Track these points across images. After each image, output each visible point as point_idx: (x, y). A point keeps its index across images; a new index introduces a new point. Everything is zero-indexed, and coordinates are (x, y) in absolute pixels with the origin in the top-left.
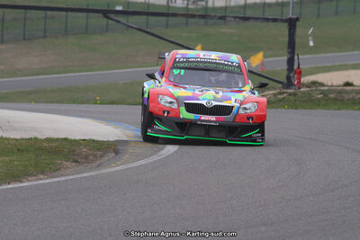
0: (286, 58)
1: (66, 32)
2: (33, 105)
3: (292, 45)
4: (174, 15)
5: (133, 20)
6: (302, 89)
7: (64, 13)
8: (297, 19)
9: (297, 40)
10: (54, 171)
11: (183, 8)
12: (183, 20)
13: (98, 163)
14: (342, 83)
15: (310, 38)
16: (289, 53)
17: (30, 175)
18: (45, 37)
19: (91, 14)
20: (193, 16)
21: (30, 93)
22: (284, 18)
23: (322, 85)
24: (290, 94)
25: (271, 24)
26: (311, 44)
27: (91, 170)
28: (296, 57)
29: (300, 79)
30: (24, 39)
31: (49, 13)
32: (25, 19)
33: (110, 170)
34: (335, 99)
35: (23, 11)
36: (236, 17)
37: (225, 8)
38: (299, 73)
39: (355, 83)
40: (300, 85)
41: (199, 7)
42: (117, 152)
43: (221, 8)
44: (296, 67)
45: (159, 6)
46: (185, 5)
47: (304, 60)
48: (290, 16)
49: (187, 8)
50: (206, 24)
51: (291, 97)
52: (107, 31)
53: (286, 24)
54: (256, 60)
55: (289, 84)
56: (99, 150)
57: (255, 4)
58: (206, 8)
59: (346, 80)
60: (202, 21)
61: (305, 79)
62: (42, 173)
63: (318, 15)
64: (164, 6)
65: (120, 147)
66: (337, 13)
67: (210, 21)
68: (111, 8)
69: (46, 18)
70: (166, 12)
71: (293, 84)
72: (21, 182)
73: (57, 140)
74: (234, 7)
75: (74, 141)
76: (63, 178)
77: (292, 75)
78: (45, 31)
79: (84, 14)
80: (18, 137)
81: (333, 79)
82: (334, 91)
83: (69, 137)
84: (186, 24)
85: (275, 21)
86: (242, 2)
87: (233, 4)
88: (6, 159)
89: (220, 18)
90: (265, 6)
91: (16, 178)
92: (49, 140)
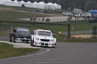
7: (21, 24)
8: (70, 25)
13: (34, 53)
14: (79, 37)
17: (21, 55)
23: (75, 38)
24: (69, 39)
26: (73, 29)
29: (70, 36)
31: (18, 23)
32: (14, 25)
33: (37, 54)
34: (78, 40)
35: (13, 23)
39: (81, 37)
40: (71, 38)
41: (48, 22)
42: (38, 51)
43: (53, 23)
47: (71, 33)
49: (46, 23)
50: (50, 26)
52: (30, 27)
54: (60, 33)
55: (68, 37)
56: (34, 50)
57: (59, 22)
58: (50, 23)
59: (80, 37)
61: (72, 36)
62: (24, 55)
64: (41, 22)
65: (38, 50)
66: (75, 24)
69: (18, 25)
72: (20, 56)
73: (26, 48)
75: (29, 48)
79: (25, 24)
80: (18, 48)
81: (77, 36)
82: (78, 39)
84: (46, 26)
85: (66, 25)
86: (57, 22)
87: (55, 22)
88: (16, 52)
89: (55, 24)
90: (61, 22)
91: (19, 55)
92: (24, 48)
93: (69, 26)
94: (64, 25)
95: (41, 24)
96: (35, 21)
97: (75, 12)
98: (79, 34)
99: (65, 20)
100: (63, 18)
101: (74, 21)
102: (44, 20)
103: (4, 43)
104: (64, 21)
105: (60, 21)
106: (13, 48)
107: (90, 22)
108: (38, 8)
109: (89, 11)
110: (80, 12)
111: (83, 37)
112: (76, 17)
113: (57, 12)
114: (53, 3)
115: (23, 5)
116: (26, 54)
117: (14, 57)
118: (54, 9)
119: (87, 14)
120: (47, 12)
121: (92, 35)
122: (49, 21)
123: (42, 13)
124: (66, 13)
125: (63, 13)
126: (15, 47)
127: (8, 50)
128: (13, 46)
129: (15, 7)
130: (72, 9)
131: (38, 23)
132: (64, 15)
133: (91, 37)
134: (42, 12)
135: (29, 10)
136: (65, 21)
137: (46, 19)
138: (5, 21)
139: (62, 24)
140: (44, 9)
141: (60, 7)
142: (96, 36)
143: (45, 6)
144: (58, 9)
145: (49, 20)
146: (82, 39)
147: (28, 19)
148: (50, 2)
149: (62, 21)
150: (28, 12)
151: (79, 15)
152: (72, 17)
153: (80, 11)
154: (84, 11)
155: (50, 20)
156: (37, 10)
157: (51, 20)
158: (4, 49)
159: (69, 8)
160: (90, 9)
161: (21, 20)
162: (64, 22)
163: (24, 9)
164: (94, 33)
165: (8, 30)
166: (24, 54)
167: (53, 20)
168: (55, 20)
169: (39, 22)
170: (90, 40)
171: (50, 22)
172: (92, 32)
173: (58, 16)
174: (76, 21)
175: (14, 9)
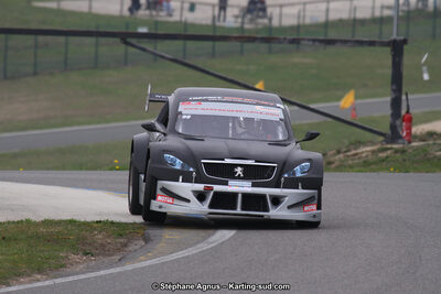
0: (389, 99)
1: (66, 66)
2: (22, 173)
3: (397, 80)
5: (164, 47)
6: (414, 144)
7: (62, 39)
8: (404, 41)
9: (405, 72)
10: (56, 269)
11: (237, 29)
12: (236, 45)
13: (119, 256)
15: (424, 68)
16: (394, 91)
18: (35, 74)
19: (102, 40)
20: (252, 39)
21: (15, 156)
22: (386, 40)
24: (396, 151)
26: (426, 77)
27: (111, 266)
28: (404, 97)
29: (409, 129)
30: (5, 77)
31: (41, 38)
32: (7, 48)
33: (138, 264)
36: (314, 40)
37: (297, 28)
38: (409, 120)
40: (411, 137)
41: (260, 27)
42: (147, 239)
43: (292, 28)
44: (403, 112)
45: (201, 26)
46: (238, 25)
47: (415, 102)
48: (394, 37)
49: (242, 28)
50: (270, 51)
51: (398, 155)
52: (126, 64)
53: (388, 49)
55: (394, 136)
57: (341, 21)
58: (270, 29)
60: (264, 46)
61: (417, 129)
62: (40, 271)
63: (434, 36)
64: (207, 26)
65: (151, 232)
67: (275, 46)
68: (131, 30)
69: (36, 46)
70: (211, 33)
71: (401, 137)
72: (8, 285)
73: (60, 223)
74: (311, 26)
75: (86, 224)
76: (70, 279)
77: (398, 122)
78: (35, 65)
80: (3, 219)
83: (77, 218)
84: (242, 52)
85: (371, 43)
86: (322, 19)
87: (308, 21)
90: (356, 23)
92: (47, 223)
95: (210, 44)
96: (162, 16)
102: (231, 12)
104: (377, 14)
105: (345, 16)
122: (265, 16)
136: (387, 13)
145: (264, 10)
147: (111, 9)
149: (360, 15)
155: (269, 10)
157: (281, 6)
161: (60, 12)
166: (41, 269)
167: (294, 10)
168: (308, 6)
169: (194, 25)
171: (275, 23)
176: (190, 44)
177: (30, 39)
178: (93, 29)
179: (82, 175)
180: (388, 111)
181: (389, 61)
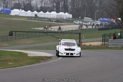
0: (79, 40)
1: (36, 36)
2: (32, 50)
3: (80, 38)
4: (55, 33)
5: (48, 34)
7: (35, 33)
12: (57, 33)
13: (47, 61)
15: (83, 36)
18: (32, 37)
23: (86, 45)
25: (76, 34)
30: (28, 38)
31: (32, 33)
34: (88, 48)
35: (27, 33)
37: (65, 31)
40: (82, 45)
42: (51, 59)
43: (64, 31)
44: (81, 42)
46: (57, 31)
47: (82, 40)
52: (43, 36)
59: (90, 44)
60: (61, 34)
61: (83, 44)
62: (38, 63)
66: (86, 32)
68: (44, 32)
71: (80, 45)
75: (43, 57)
79: (39, 33)
81: (88, 44)
82: (88, 46)
83: (41, 56)
84: (58, 34)
85: (77, 33)
88: (31, 60)
89: (67, 33)
91: (33, 64)
92: (38, 56)
93: (80, 34)
94: (75, 33)
96: (48, 30)
97: (85, 21)
98: (90, 42)
99: (76, 29)
100: (74, 27)
101: (84, 29)
103: (19, 52)
105: (71, 30)
106: (28, 56)
107: (100, 29)
108: (50, 18)
109: (99, 20)
110: (90, 21)
111: (93, 45)
112: (86, 25)
113: (68, 21)
114: (65, 13)
115: (36, 15)
116: (40, 62)
117: (28, 65)
118: (65, 18)
119: (96, 22)
120: (59, 21)
121: (101, 43)
123: (54, 23)
124: (77, 21)
125: (74, 22)
126: (30, 56)
127: (23, 59)
128: (27, 54)
129: (28, 17)
130: (82, 18)
131: (51, 32)
132: (75, 24)
133: (101, 45)
134: (54, 21)
135: (42, 19)
137: (58, 28)
138: (20, 31)
139: (73, 32)
140: (56, 18)
141: (71, 16)
142: (106, 43)
143: (57, 15)
144: (69, 18)
145: (61, 29)
146: (93, 46)
147: (41, 29)
148: (61, 12)
149: (73, 30)
150: (41, 21)
151: (89, 23)
152: (83, 26)
153: (90, 19)
154: (93, 19)
156: (50, 20)
157: (63, 28)
158: (20, 58)
159: (80, 17)
160: (99, 18)
161: (35, 29)
162: (75, 30)
163: (37, 19)
164: (104, 41)
165: (23, 39)
167: (65, 29)
168: (67, 29)
170: (100, 47)
171: (62, 31)
172: (102, 40)
173: (69, 25)
174: (86, 29)
175: (27, 19)
176: (51, 33)
177: (31, 33)
178: (39, 31)
179: (41, 50)
180: (79, 42)
181: (79, 35)
